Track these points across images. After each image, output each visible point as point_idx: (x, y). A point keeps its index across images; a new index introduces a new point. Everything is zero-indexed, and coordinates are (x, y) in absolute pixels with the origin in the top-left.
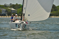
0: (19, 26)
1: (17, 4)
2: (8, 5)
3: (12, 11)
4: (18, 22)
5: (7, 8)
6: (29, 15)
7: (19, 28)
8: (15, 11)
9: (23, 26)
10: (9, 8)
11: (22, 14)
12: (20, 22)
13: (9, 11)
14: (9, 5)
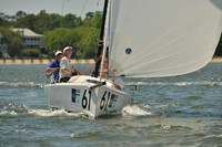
0: (84, 98)
1: (43, 13)
2: (8, 17)
3: (24, 39)
4: (81, 81)
5: (6, 30)
6: (128, 51)
7: (84, 107)
8: (35, 39)
9: (103, 99)
10: (15, 30)
11: (101, 48)
12: (88, 81)
13: (15, 39)
14: (13, 17)
